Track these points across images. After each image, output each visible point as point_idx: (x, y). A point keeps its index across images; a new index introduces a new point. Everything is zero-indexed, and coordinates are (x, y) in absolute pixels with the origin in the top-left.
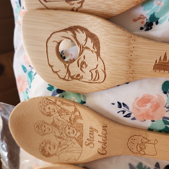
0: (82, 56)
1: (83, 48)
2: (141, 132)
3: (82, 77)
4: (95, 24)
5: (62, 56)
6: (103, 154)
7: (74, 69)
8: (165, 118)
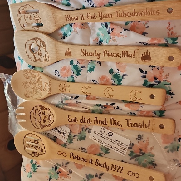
0: (40, 50)
1: (40, 47)
2: (64, 82)
3: (40, 60)
4: (43, 37)
5: (32, 51)
6: (50, 94)
7: (37, 56)
8: (72, 75)
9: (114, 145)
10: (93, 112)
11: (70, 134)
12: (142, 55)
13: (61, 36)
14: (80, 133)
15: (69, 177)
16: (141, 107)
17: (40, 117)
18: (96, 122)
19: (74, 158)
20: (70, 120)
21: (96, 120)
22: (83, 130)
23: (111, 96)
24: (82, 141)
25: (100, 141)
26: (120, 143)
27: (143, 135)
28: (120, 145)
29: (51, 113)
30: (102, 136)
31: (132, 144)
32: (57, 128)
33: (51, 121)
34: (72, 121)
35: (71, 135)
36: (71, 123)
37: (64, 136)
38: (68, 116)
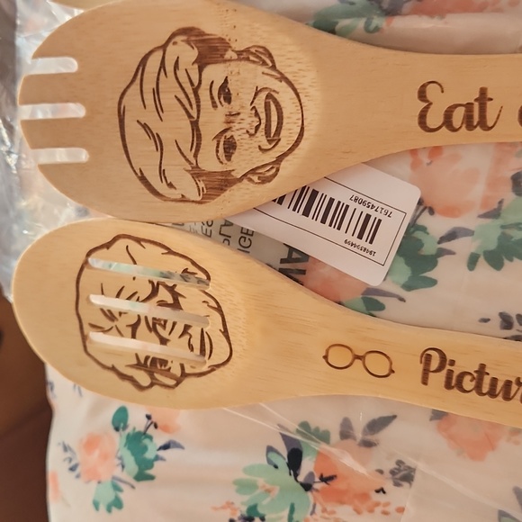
11: (413, 227)
14: (494, 214)
15: (391, 509)
17: (195, 125)
19: (454, 383)
20: (435, 119)
22: (518, 191)
24: (515, 266)
29: (283, 78)
32: (315, 193)
33: (274, 139)
34: (448, 122)
35: (424, 229)
36: (442, 137)
37: (367, 245)
38: (424, 86)
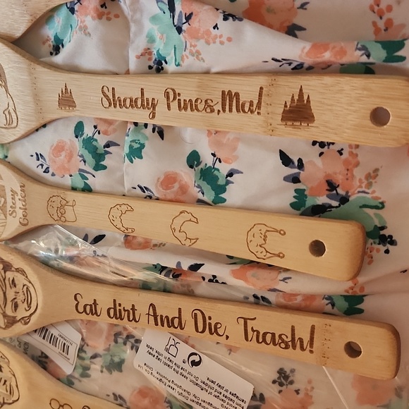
8: (80, 170)
9: (203, 395)
10: (145, 287)
11: (81, 350)
12: (286, 106)
13: (50, 46)
14: (108, 350)
16: (284, 280)
18: (152, 319)
20: (81, 309)
21: (151, 313)
22: (116, 342)
23: (193, 241)
24: (115, 373)
25: (163, 379)
26: (223, 392)
27: (293, 371)
28: (221, 396)
29: (30, 282)
30: (170, 364)
31: (258, 396)
32: (47, 330)
33: (29, 307)
34: (85, 311)
35: (85, 352)
36: (84, 316)
37: (66, 355)
38: (76, 295)
